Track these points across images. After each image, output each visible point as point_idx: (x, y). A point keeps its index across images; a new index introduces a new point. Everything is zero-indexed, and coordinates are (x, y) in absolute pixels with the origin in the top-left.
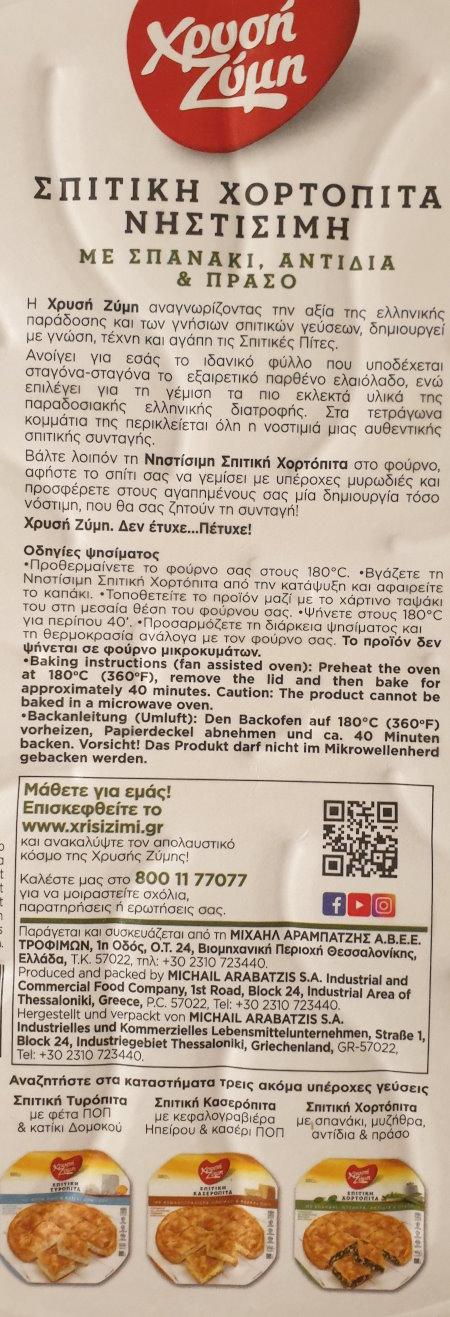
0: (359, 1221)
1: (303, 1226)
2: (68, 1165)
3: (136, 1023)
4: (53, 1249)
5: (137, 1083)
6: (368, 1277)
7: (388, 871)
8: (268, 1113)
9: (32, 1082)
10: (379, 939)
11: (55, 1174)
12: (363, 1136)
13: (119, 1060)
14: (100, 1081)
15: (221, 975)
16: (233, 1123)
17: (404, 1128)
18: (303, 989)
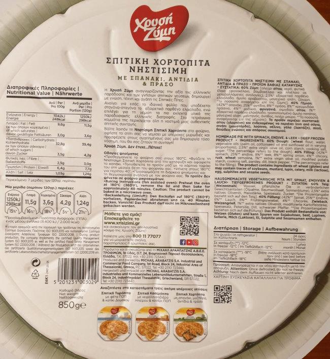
0: (190, 324)
1: (176, 325)
2: (115, 310)
3: (133, 273)
4: (112, 332)
5: (133, 288)
6: (192, 339)
7: (196, 234)
8: (167, 296)
9: (106, 288)
10: (194, 251)
11: (112, 312)
12: (191, 302)
13: (128, 282)
14: (124, 288)
15: (154, 260)
16: (157, 299)
17: (201, 300)
18: (175, 264)
